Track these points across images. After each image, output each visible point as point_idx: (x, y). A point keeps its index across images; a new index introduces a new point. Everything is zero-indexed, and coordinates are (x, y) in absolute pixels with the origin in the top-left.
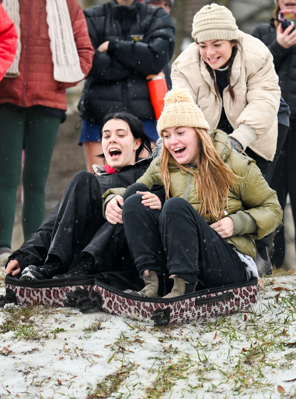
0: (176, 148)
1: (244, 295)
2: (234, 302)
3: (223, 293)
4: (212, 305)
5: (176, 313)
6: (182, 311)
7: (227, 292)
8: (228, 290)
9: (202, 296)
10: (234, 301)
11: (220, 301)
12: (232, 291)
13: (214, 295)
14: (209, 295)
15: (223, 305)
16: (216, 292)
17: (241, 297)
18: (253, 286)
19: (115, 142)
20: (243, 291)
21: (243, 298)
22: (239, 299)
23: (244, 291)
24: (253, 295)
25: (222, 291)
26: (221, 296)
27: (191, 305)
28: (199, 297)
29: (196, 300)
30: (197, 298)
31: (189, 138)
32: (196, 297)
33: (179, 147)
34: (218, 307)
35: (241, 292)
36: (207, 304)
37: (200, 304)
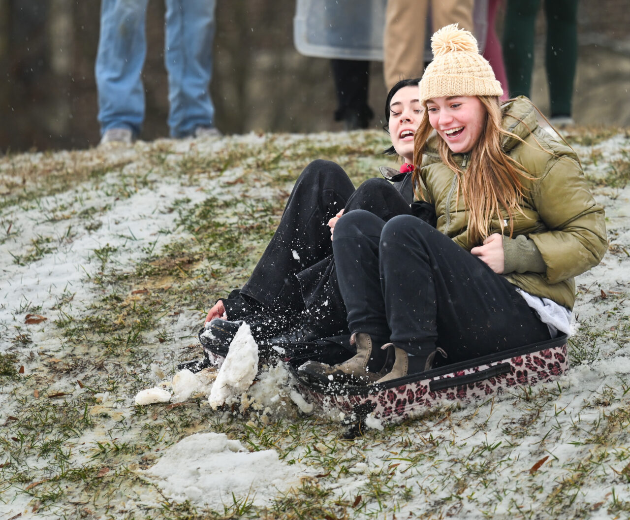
0: (449, 130)
1: (535, 365)
2: (516, 379)
3: (490, 366)
4: (468, 388)
5: (386, 409)
6: (401, 404)
7: (498, 364)
8: (501, 360)
9: (445, 376)
10: (515, 376)
11: (483, 380)
12: (509, 361)
13: (472, 371)
14: (460, 373)
15: (490, 385)
16: (475, 366)
17: (530, 368)
18: (554, 349)
19: (409, 120)
20: (533, 359)
21: (535, 369)
22: (525, 372)
23: (535, 358)
24: (556, 363)
25: (488, 363)
26: (485, 372)
27: (421, 391)
28: (437, 378)
29: (430, 383)
30: (433, 381)
31: (469, 112)
32: (431, 378)
33: (452, 129)
34: (481, 389)
35: (529, 361)
36: (456, 388)
37: (441, 389)
